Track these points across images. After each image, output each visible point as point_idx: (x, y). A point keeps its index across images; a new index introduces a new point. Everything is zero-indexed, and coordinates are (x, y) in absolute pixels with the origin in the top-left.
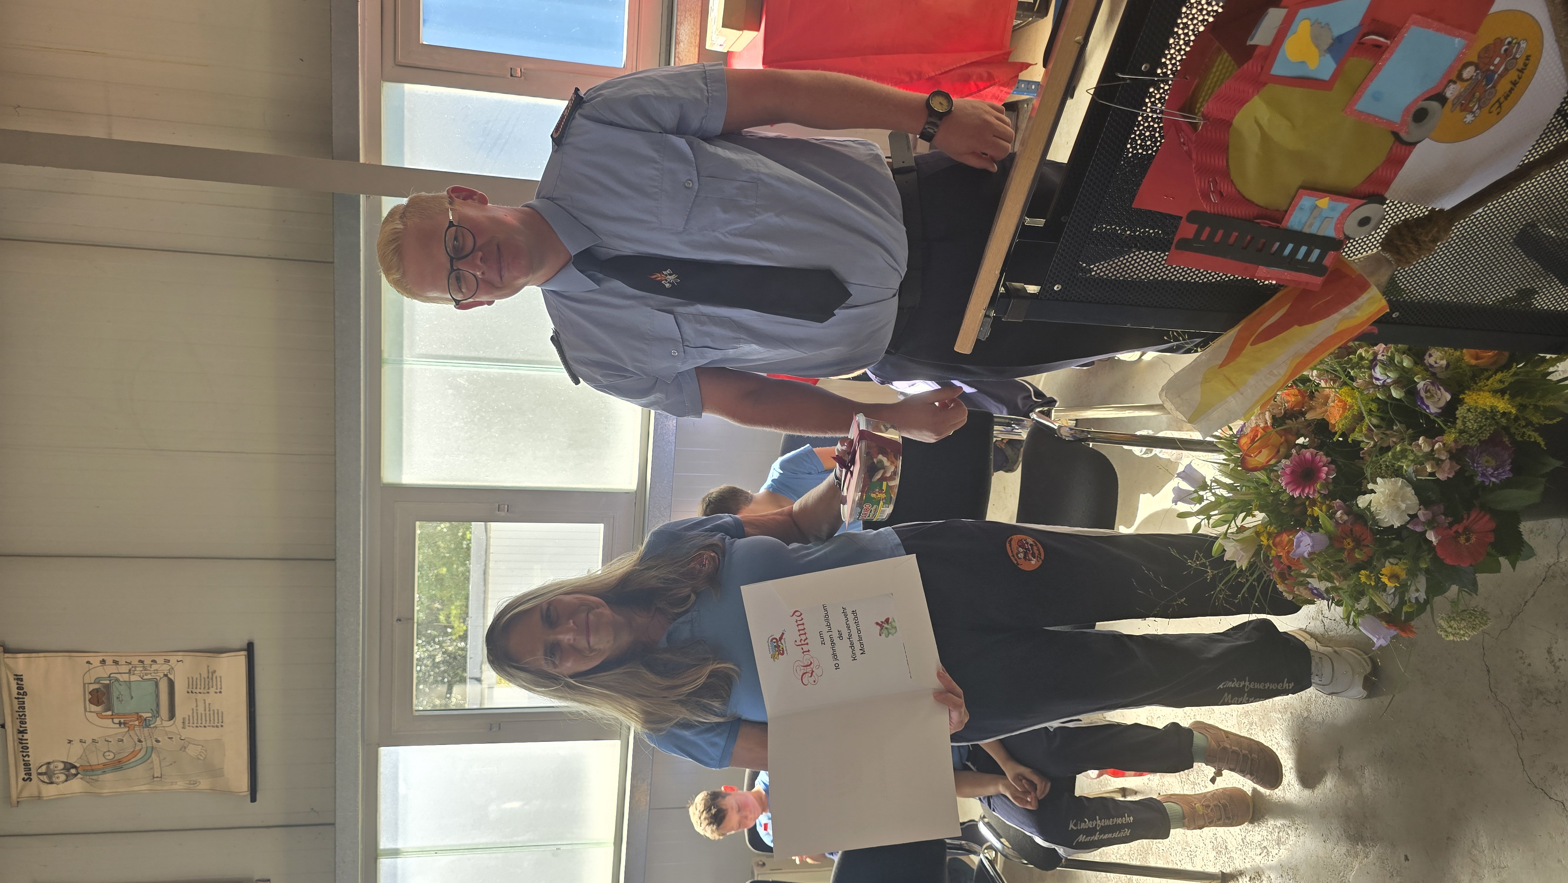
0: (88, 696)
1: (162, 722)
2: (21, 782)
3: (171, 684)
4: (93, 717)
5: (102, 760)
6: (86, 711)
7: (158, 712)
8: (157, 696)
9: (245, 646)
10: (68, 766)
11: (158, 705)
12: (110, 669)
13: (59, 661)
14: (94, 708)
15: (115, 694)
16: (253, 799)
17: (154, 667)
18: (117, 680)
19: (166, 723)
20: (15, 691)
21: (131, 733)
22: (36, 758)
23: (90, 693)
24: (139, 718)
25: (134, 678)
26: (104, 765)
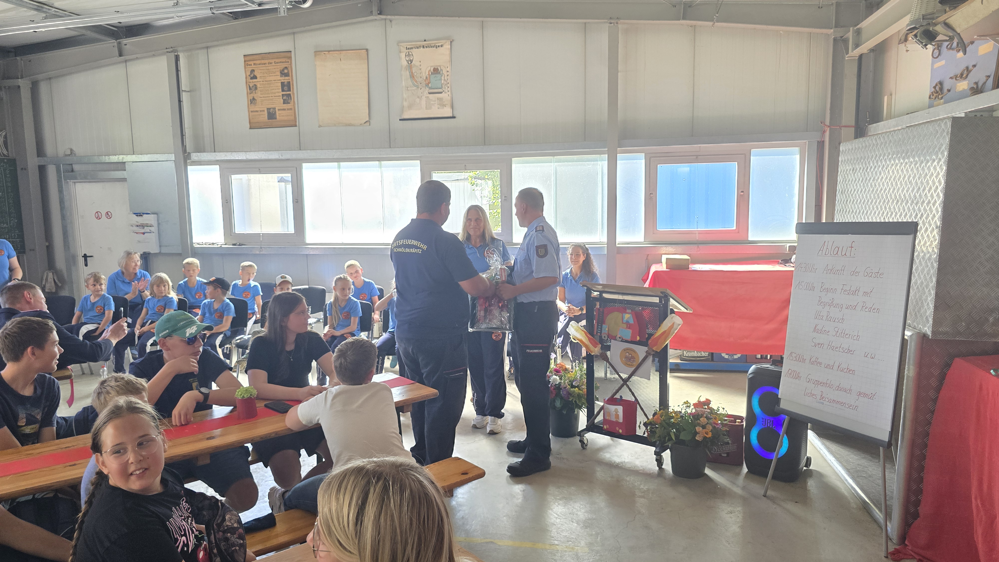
0: (436, 67)
1: (427, 90)
2: (406, 46)
3: (441, 93)
4: (429, 68)
5: (413, 72)
6: (431, 66)
7: (431, 89)
8: (437, 89)
9: (454, 116)
10: (411, 61)
11: (433, 89)
12: (446, 74)
13: (448, 58)
14: (432, 69)
15: (437, 75)
16: (400, 120)
17: (447, 88)
18: (442, 76)
19: (427, 91)
20: (437, 45)
21: (424, 81)
22: (414, 51)
23: (437, 68)
24: (429, 83)
25: (443, 81)
26: (412, 72)
